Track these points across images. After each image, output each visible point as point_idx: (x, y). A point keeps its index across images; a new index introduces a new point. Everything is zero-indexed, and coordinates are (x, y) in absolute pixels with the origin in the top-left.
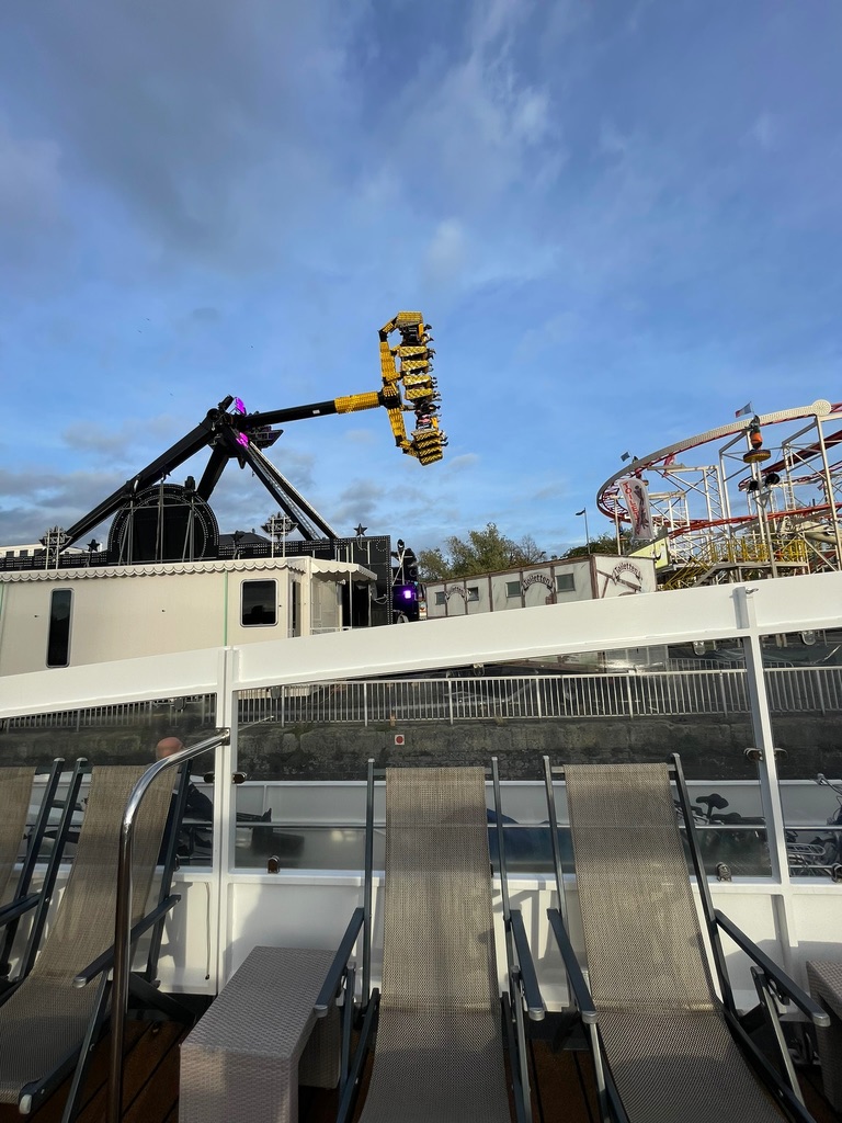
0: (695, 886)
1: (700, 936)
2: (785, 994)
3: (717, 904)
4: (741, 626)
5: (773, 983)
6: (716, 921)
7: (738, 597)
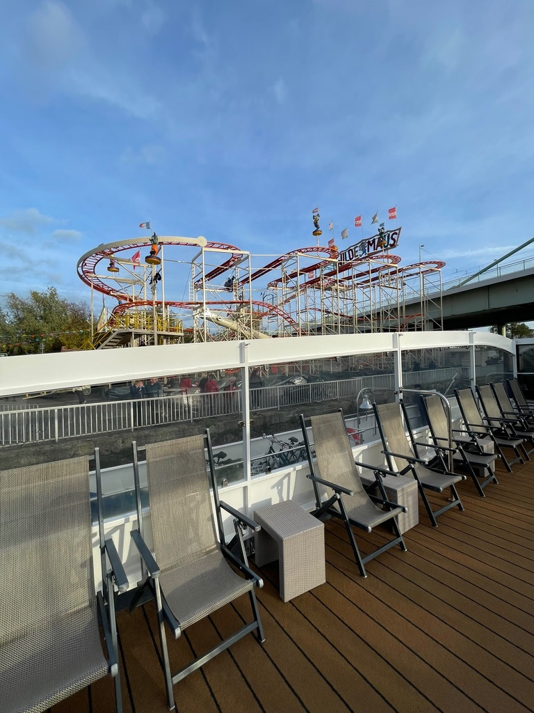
0: (212, 493)
1: (212, 516)
2: (246, 525)
3: (221, 498)
4: (241, 362)
5: (242, 523)
6: (220, 506)
7: (242, 347)
